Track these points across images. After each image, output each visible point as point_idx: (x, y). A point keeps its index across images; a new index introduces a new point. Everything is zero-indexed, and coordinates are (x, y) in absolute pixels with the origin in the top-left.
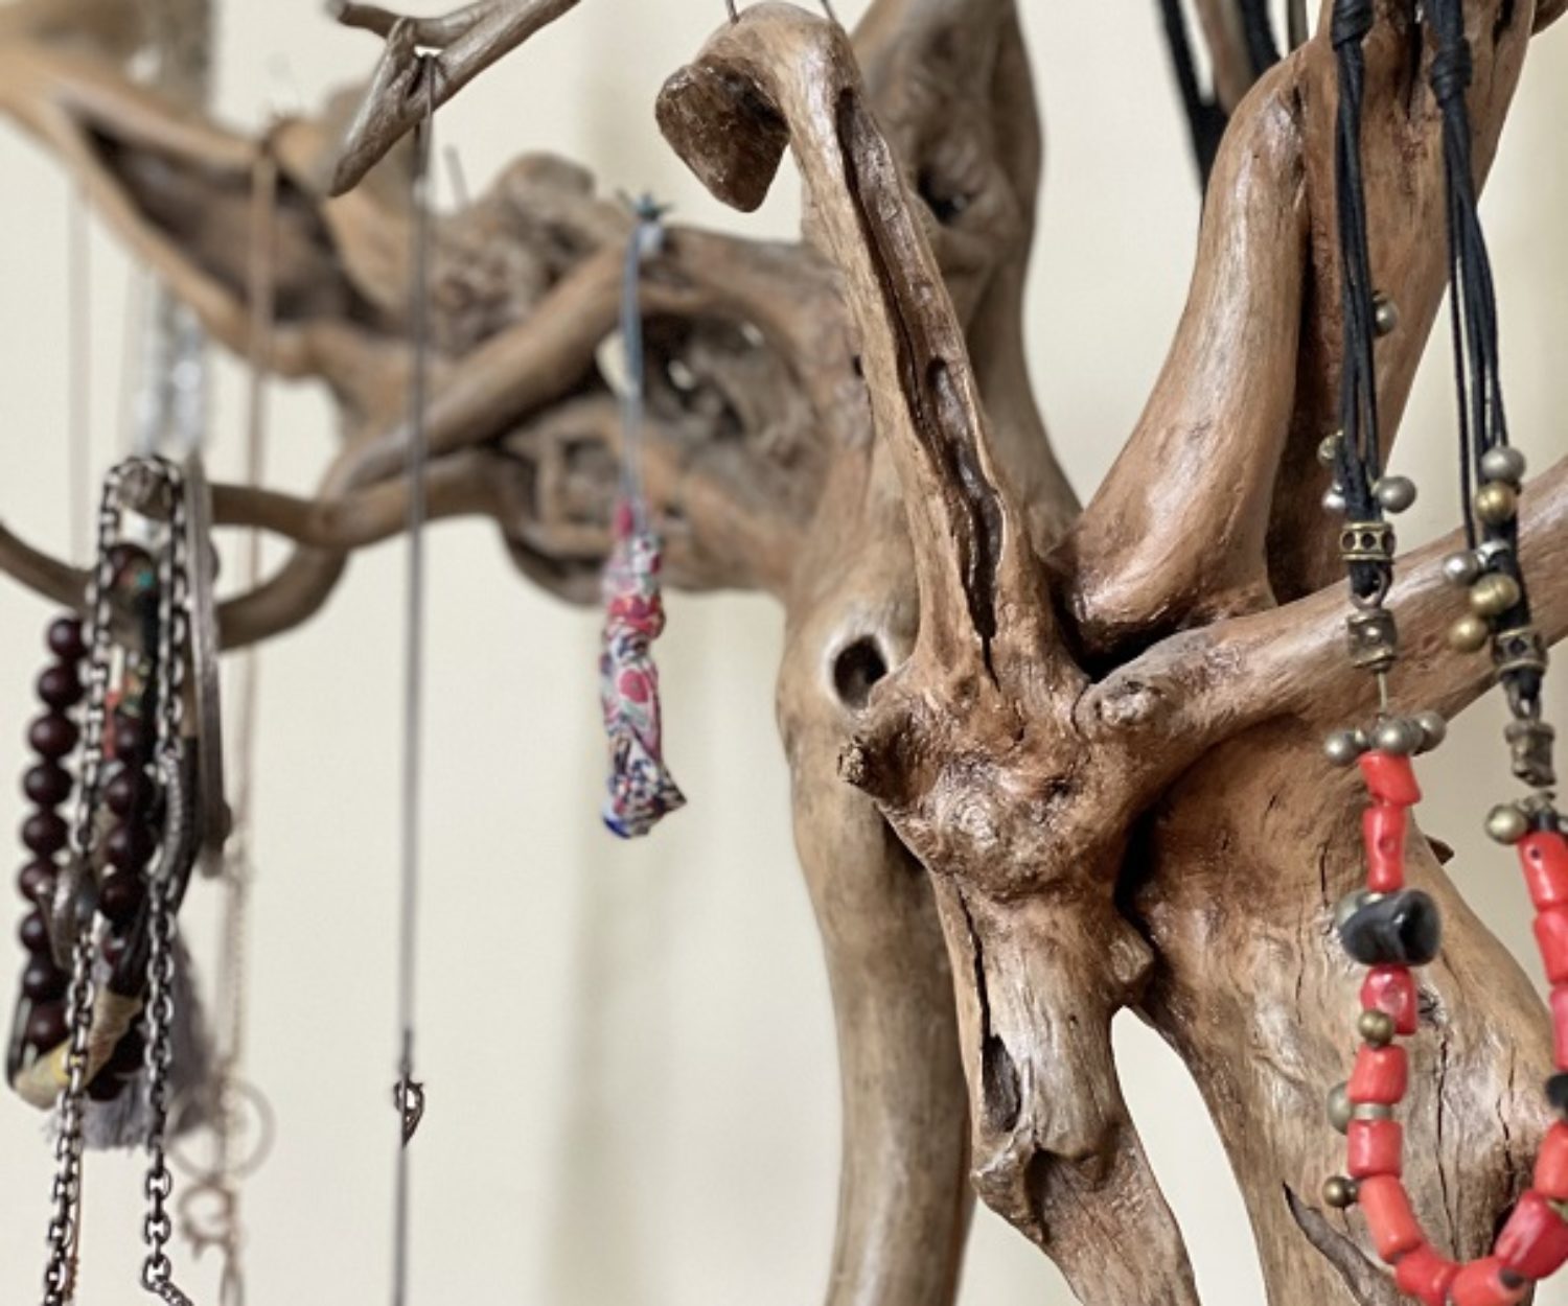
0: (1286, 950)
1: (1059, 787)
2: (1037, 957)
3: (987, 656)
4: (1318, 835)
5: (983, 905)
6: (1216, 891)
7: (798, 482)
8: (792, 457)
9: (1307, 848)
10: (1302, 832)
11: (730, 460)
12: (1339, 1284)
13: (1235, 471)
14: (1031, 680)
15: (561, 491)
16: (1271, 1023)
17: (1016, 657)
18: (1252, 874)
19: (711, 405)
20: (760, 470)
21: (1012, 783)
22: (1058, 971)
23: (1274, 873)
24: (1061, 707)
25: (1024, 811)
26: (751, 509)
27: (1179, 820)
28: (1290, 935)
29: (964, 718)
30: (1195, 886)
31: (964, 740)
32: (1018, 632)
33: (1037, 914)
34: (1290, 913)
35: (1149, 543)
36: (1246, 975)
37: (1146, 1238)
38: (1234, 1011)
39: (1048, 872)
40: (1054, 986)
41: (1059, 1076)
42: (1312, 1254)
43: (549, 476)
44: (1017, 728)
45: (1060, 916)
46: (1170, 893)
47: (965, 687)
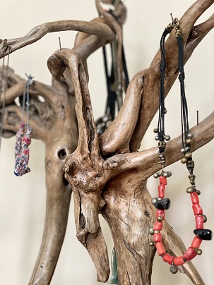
0: (127, 204)
1: (98, 176)
2: (90, 202)
3: (90, 154)
4: (135, 187)
5: (82, 193)
6: (116, 194)
7: (48, 123)
8: (48, 119)
9: (133, 189)
10: (132, 186)
11: (36, 118)
12: (132, 256)
13: (129, 131)
14: (96, 159)
15: (7, 119)
16: (123, 215)
17: (94, 155)
18: (123, 192)
19: (33, 109)
20: (42, 120)
21: (90, 174)
22: (93, 204)
23: (126, 192)
24: (100, 164)
25: (91, 179)
26: (40, 127)
27: (113, 183)
28: (128, 202)
29: (84, 164)
30: (113, 193)
31: (83, 167)
32: (95, 151)
33: (91, 195)
34: (129, 198)
35: (115, 140)
36: (120, 207)
37: (102, 247)
38: (117, 212)
39: (94, 189)
40: (92, 206)
41: (92, 220)
42: (127, 251)
43: (5, 116)
44: (92, 166)
45: (94, 196)
46: (109, 194)
47: (85, 159)
